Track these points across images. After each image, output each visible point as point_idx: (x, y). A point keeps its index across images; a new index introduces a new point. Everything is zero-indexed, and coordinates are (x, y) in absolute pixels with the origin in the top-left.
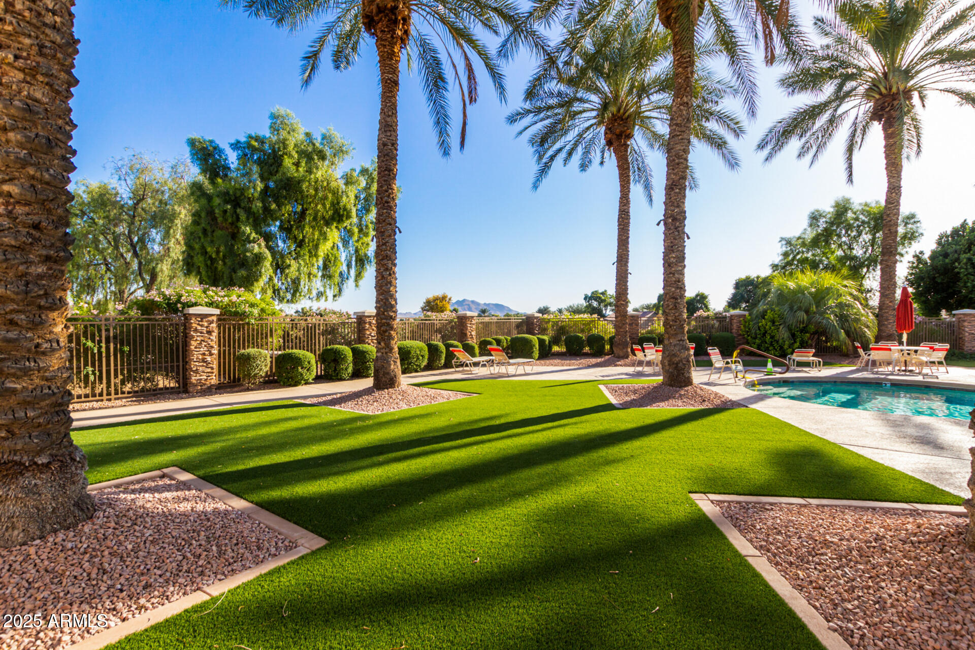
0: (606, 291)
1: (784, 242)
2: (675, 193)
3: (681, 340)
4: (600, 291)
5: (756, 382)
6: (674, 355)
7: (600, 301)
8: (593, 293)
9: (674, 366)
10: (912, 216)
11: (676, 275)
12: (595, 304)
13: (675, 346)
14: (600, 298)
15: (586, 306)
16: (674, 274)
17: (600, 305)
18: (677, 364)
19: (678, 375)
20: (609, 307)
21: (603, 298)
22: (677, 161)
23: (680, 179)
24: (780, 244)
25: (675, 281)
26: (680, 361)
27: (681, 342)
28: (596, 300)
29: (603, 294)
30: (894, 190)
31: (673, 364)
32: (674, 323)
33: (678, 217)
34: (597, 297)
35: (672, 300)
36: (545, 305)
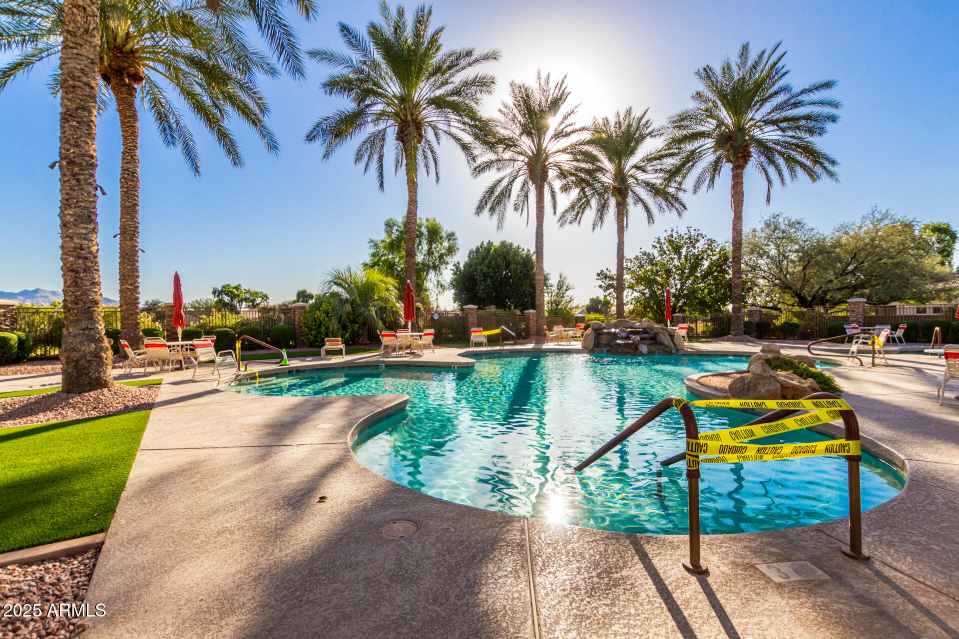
0: (239, 285)
1: (372, 244)
2: (72, 126)
3: (87, 328)
4: (233, 285)
5: (257, 375)
6: (73, 349)
7: (233, 296)
8: (224, 287)
9: (73, 364)
10: (452, 234)
11: (76, 240)
12: (227, 299)
13: (75, 336)
14: (232, 293)
15: (216, 302)
16: (71, 238)
17: (232, 300)
18: (77, 361)
19: (79, 376)
20: (244, 303)
21: (236, 293)
22: (71, 82)
23: (78, 108)
24: (369, 245)
25: (75, 248)
26: (82, 357)
27: (87, 332)
28: (227, 295)
29: (236, 288)
30: (413, 203)
31: (72, 361)
32: (73, 306)
33: (77, 160)
34: (230, 292)
35: (70, 274)
36: (154, 299)
